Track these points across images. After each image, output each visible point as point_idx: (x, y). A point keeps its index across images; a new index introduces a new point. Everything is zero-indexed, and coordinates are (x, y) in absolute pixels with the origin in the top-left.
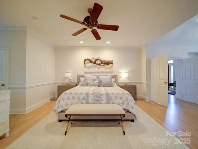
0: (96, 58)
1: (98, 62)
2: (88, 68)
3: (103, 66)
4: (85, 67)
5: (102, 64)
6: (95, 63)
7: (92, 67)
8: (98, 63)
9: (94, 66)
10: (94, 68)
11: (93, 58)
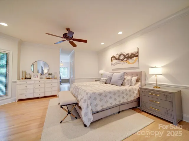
0: (119, 54)
1: (122, 57)
2: (114, 65)
3: (126, 62)
4: (112, 64)
5: (125, 59)
6: (119, 59)
7: (117, 64)
8: (121, 59)
9: (118, 63)
10: (119, 64)
11: (117, 54)
